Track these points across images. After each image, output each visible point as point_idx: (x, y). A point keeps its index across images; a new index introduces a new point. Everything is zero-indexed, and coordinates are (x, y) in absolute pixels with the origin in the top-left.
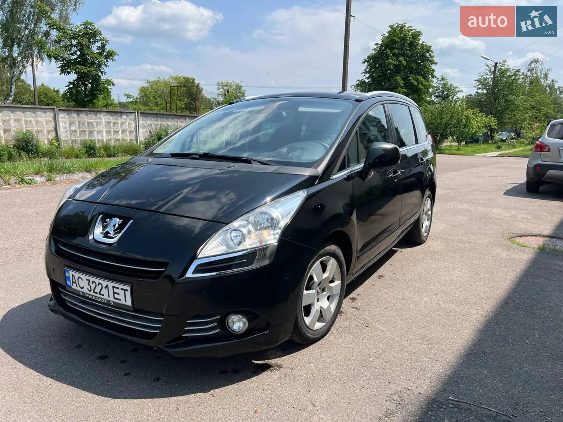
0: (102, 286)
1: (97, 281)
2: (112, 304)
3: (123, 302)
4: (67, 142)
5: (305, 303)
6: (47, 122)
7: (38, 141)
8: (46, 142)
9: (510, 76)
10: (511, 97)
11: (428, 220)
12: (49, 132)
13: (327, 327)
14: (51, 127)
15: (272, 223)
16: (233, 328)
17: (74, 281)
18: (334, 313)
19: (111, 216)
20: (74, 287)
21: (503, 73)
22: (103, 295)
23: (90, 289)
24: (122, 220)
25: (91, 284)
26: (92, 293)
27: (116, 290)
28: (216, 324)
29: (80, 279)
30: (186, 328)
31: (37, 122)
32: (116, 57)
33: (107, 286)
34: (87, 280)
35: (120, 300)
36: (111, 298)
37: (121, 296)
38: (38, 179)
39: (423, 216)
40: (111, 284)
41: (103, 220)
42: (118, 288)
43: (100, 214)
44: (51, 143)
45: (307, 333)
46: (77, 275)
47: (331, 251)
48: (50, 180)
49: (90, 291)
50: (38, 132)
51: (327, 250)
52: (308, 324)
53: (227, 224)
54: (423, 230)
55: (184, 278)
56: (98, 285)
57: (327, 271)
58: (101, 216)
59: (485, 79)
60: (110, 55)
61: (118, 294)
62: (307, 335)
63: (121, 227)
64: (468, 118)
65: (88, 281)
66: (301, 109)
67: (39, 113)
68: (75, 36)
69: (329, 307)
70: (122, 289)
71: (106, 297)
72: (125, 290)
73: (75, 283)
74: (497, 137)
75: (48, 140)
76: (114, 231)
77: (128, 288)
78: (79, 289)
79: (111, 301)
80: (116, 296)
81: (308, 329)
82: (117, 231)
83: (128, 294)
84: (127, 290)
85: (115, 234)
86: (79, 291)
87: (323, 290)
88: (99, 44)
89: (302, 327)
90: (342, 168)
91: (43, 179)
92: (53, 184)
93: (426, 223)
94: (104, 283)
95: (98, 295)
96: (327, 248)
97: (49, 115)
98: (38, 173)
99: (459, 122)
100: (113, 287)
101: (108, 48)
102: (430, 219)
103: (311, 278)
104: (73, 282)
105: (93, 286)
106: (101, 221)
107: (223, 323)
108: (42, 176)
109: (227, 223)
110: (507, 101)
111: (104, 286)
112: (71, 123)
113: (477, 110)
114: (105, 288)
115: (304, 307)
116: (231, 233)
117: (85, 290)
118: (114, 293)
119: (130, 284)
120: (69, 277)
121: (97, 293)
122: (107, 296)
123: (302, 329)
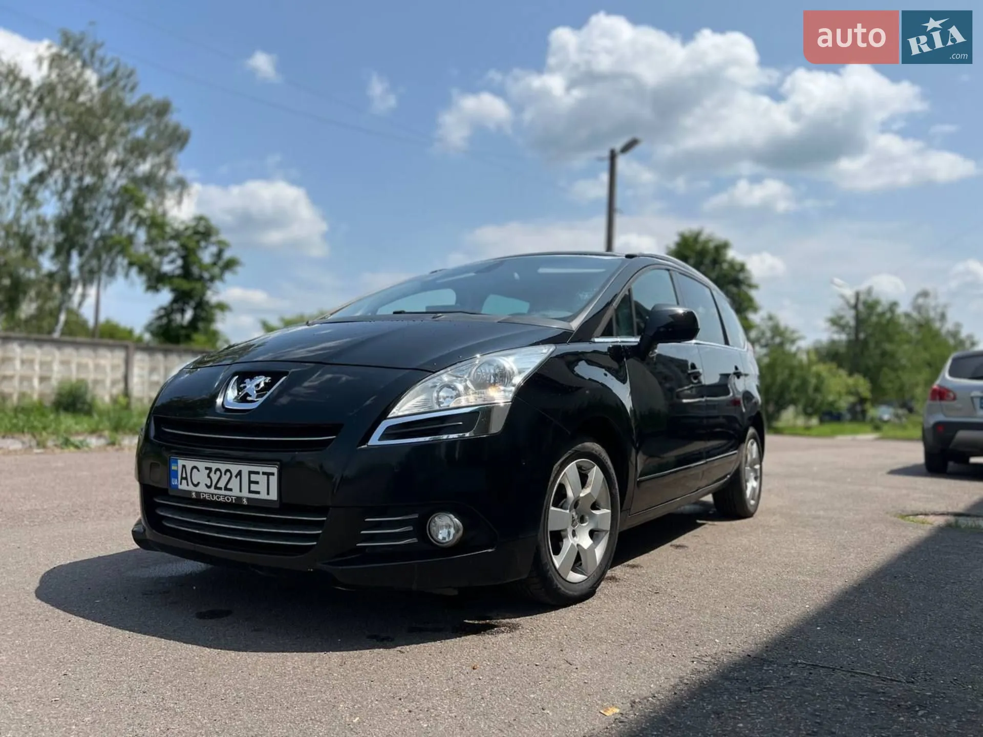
0: (231, 473)
1: (223, 467)
2: (245, 502)
3: (263, 496)
4: (141, 400)
5: (552, 526)
6: (114, 368)
7: (93, 398)
8: (107, 399)
9: (882, 314)
10: (888, 347)
11: (756, 478)
12: (114, 383)
13: (589, 584)
14: (119, 374)
15: (502, 377)
16: (437, 536)
17: (184, 476)
18: (601, 564)
19: (251, 375)
20: (183, 486)
21: (871, 306)
22: (231, 490)
23: (209, 484)
24: (270, 378)
25: (212, 475)
26: (212, 490)
27: (254, 477)
28: (410, 528)
29: (195, 470)
30: (362, 532)
31: (97, 367)
32: (239, 269)
33: (240, 473)
34: (207, 468)
35: (258, 493)
36: (245, 494)
37: (261, 487)
38: (93, 441)
39: (746, 468)
40: (246, 469)
41: (240, 382)
42: (258, 473)
43: (234, 375)
44: (114, 400)
45: (556, 581)
46: (189, 464)
47: (594, 452)
48: (113, 444)
49: (209, 487)
50: (96, 382)
51: (588, 448)
52: (557, 566)
53: (434, 373)
54: (748, 492)
55: (366, 446)
56: (225, 474)
57: (587, 485)
58: (237, 377)
59: (841, 318)
60: (230, 265)
61: (257, 483)
62: (557, 585)
63: (268, 386)
64: (818, 375)
65: (208, 471)
66: (542, 270)
67: (103, 352)
68: (176, 236)
69: (592, 549)
70: (264, 473)
71: (236, 493)
72: (268, 474)
73: (186, 479)
74: (873, 412)
75: (111, 397)
76: (257, 392)
77: (274, 470)
78: (191, 488)
79: (244, 497)
80: (254, 487)
81: (557, 575)
82: (261, 393)
83: (274, 480)
84: (273, 474)
85: (257, 397)
86: (190, 492)
87: (582, 520)
88: (213, 249)
89: (548, 567)
90: (608, 333)
91: (102, 442)
92: (117, 450)
93: (752, 484)
94: (235, 468)
95: (223, 492)
96: (588, 445)
97: (118, 356)
98: (93, 432)
99: (804, 382)
100: (250, 473)
101: (227, 255)
102: (759, 477)
103: (562, 487)
104: (182, 478)
105: (215, 477)
106: (236, 384)
107: (422, 529)
108: (100, 436)
109: (434, 371)
110: (884, 354)
111: (234, 475)
112: (153, 370)
113: (833, 366)
114: (236, 477)
115: (551, 532)
116: (438, 392)
117: (202, 488)
118: (250, 482)
119: (278, 463)
120: (177, 472)
121: (220, 489)
122: (238, 490)
123: (548, 571)
